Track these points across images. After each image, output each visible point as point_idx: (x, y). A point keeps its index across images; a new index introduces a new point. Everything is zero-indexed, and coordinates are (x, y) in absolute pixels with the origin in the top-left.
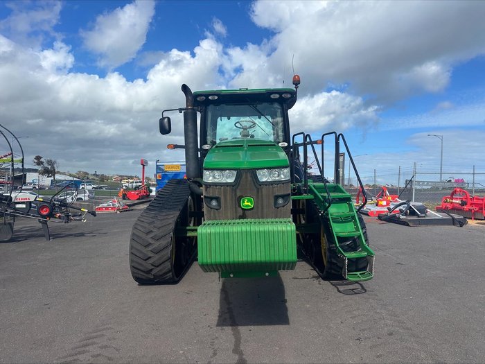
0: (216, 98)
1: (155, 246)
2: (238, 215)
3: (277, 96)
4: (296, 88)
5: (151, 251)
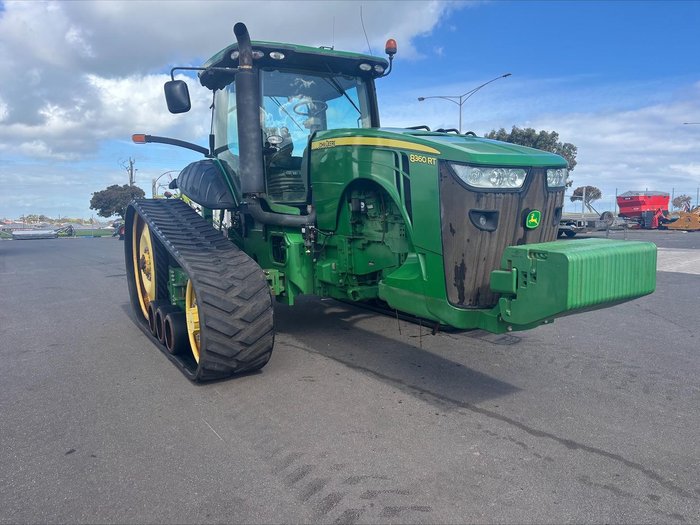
0: (282, 57)
1: (245, 311)
3: (368, 68)
4: (391, 59)
5: (241, 320)
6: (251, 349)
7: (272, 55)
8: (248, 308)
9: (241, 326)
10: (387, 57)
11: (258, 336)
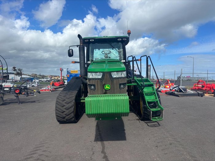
0: (93, 40)
2: (103, 92)
3: (121, 39)
4: (129, 36)
5: (65, 109)
6: (68, 116)
7: (91, 40)
8: (67, 106)
9: (65, 110)
10: (128, 35)
11: (69, 113)
